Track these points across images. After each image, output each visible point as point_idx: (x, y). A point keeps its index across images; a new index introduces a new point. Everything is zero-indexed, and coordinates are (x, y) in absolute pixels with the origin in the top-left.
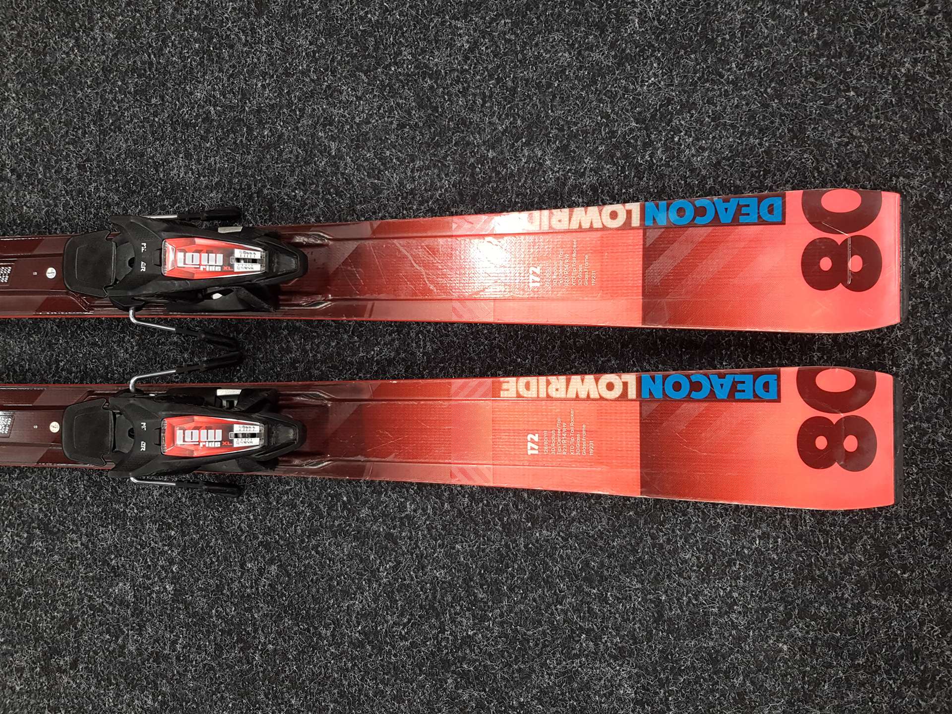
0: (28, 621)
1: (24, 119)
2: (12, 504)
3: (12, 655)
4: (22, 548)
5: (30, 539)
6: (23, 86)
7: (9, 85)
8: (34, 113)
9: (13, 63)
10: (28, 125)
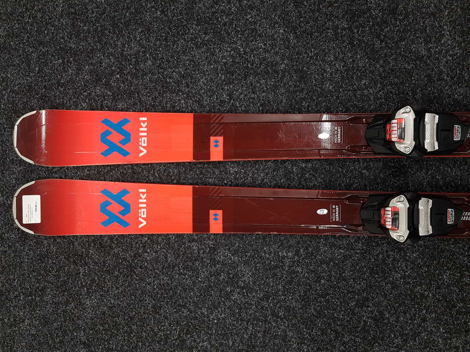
0: (460, 321)
1: (455, 47)
2: (448, 258)
3: (450, 339)
4: (456, 281)
5: (461, 277)
6: (454, 28)
7: (445, 27)
8: (461, 43)
9: (447, 15)
10: (458, 50)
